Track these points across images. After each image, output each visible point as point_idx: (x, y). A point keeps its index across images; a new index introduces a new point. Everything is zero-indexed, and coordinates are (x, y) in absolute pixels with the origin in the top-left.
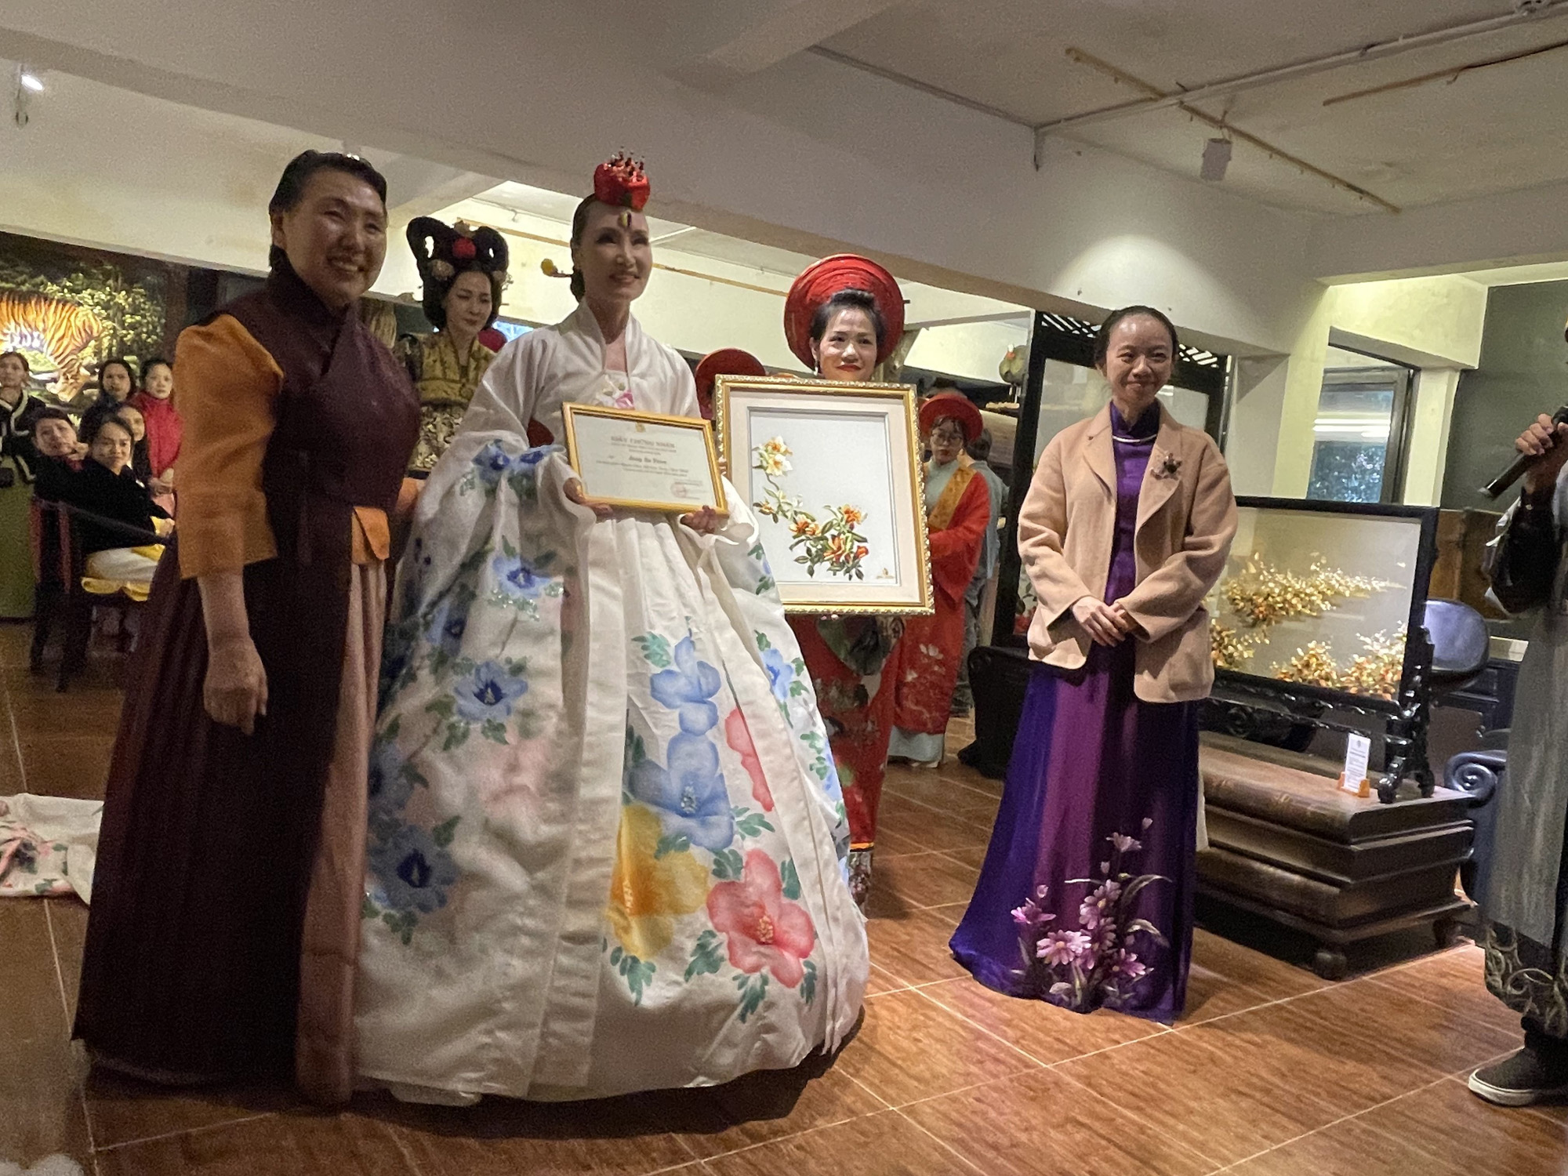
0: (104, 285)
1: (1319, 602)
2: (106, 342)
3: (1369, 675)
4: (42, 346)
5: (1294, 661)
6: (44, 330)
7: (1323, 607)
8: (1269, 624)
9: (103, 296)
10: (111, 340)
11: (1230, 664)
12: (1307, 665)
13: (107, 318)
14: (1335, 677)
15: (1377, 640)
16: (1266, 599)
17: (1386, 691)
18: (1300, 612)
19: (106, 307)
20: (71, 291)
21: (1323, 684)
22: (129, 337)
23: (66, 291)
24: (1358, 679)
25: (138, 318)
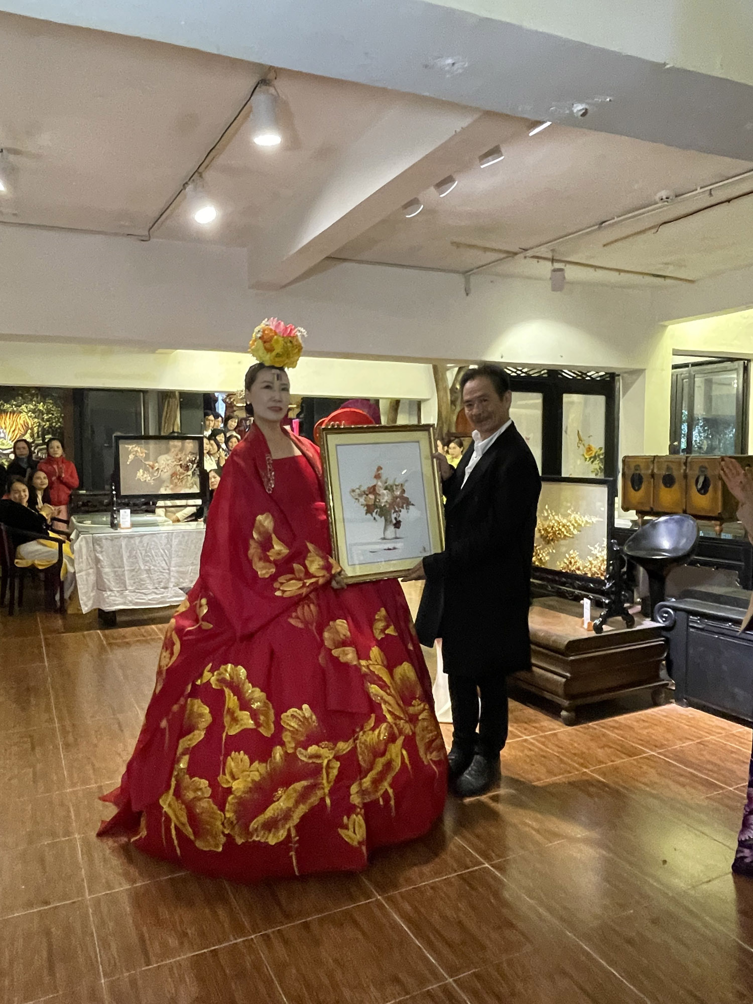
0: (31, 400)
1: (572, 530)
2: (36, 430)
3: (595, 567)
4: (5, 436)
5: (566, 561)
6: (5, 428)
7: (574, 532)
8: (554, 542)
9: (32, 407)
10: (38, 429)
11: (541, 563)
12: (571, 563)
13: (35, 417)
14: (581, 568)
15: (596, 548)
16: (552, 529)
17: (602, 575)
18: (565, 535)
19: (34, 411)
20: (16, 406)
21: (578, 572)
22: (47, 426)
23: (14, 406)
24: (590, 569)
25: (50, 415)
